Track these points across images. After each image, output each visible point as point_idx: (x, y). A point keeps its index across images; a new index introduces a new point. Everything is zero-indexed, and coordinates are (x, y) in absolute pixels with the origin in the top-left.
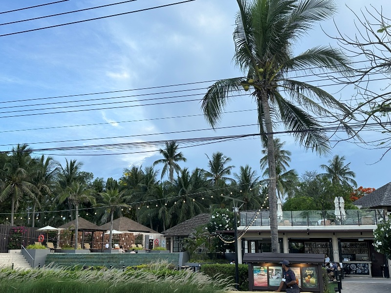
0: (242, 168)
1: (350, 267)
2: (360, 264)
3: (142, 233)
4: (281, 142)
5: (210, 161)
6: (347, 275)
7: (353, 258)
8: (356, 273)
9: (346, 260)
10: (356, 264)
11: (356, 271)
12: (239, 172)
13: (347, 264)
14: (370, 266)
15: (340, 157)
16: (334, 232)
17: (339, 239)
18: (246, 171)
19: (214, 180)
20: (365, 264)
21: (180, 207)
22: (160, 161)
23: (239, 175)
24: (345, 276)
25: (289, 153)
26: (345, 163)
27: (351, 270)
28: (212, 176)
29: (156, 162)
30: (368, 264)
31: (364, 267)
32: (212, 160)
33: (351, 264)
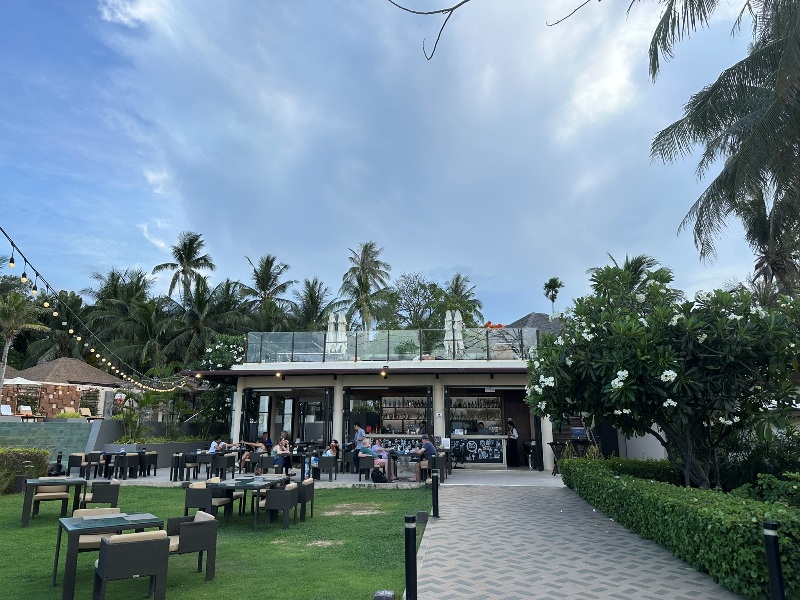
0: (308, 283)
1: (465, 446)
2: (485, 440)
3: (99, 388)
4: (376, 249)
5: (255, 271)
6: (459, 465)
7: (474, 428)
8: (477, 460)
9: (459, 433)
10: (478, 441)
11: (477, 455)
12: (301, 289)
13: (460, 441)
14: (504, 443)
15: (463, 276)
16: (437, 374)
17: (447, 388)
18: (313, 287)
19: (260, 302)
20: (496, 440)
21: (187, 344)
22: (166, 265)
23: (302, 294)
24: (455, 468)
25: (387, 266)
26: (469, 286)
27: (467, 453)
28: (256, 294)
29: (159, 268)
30: (500, 441)
31: (493, 446)
32: (258, 268)
33: (469, 440)
